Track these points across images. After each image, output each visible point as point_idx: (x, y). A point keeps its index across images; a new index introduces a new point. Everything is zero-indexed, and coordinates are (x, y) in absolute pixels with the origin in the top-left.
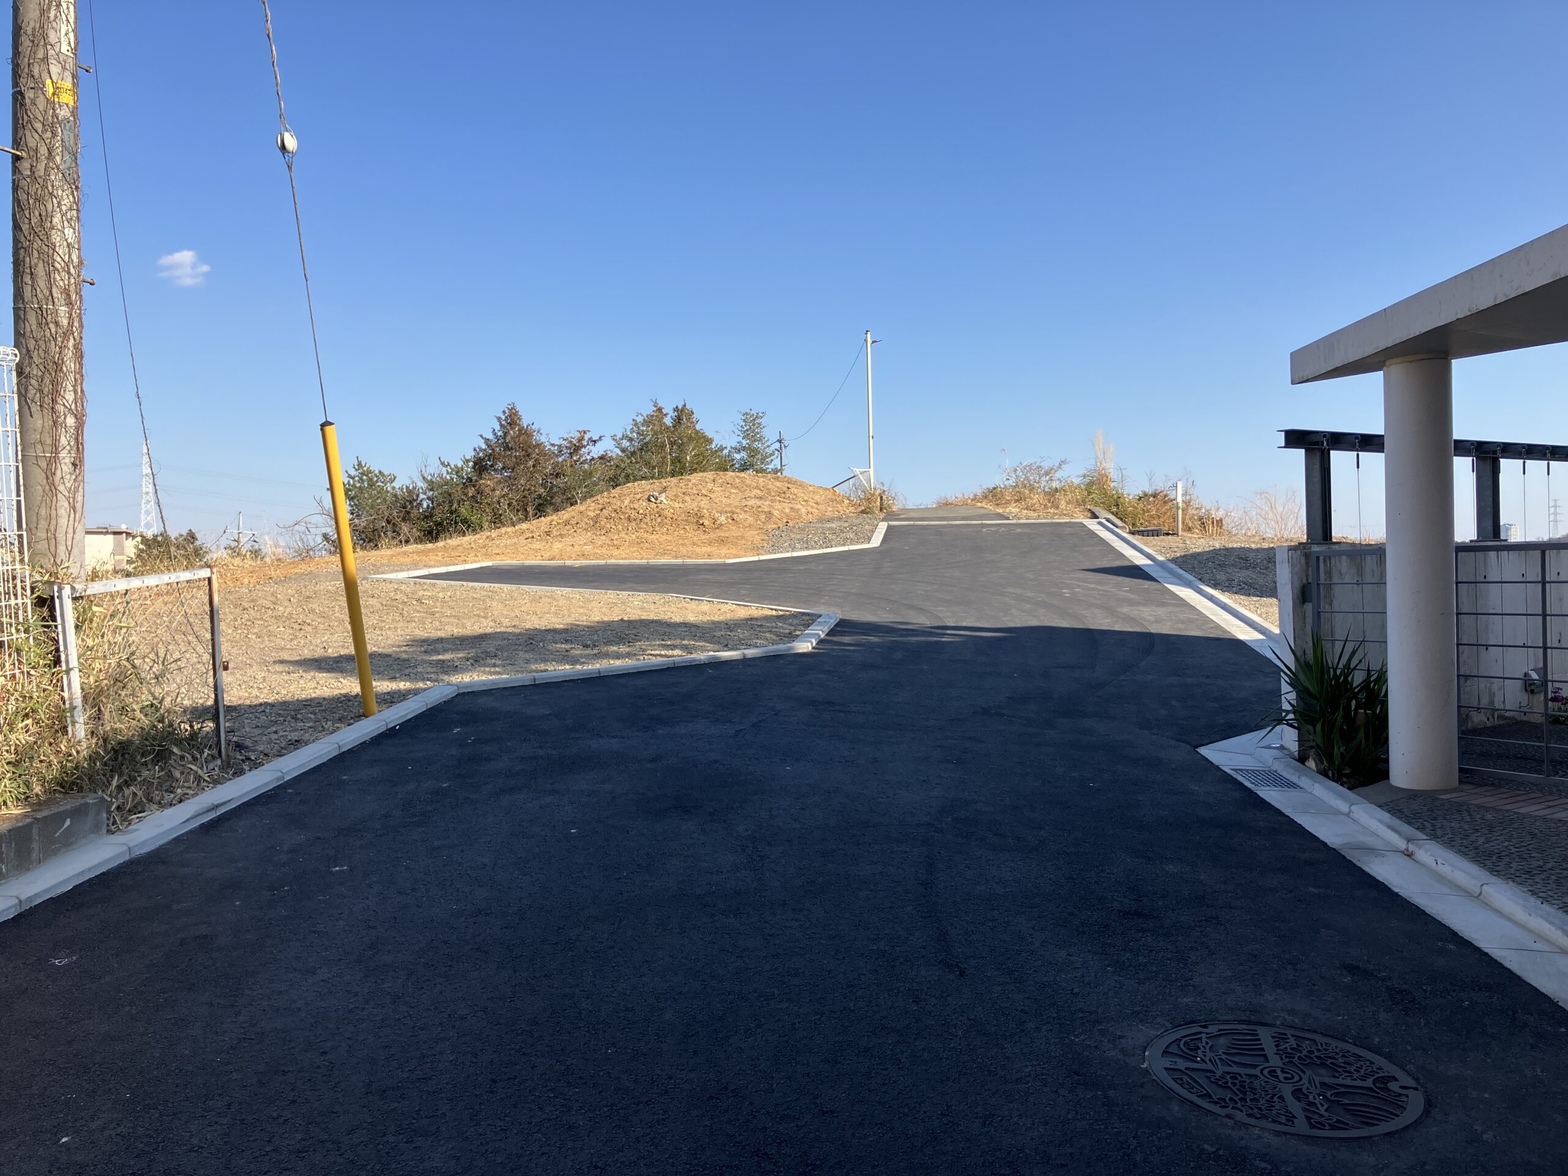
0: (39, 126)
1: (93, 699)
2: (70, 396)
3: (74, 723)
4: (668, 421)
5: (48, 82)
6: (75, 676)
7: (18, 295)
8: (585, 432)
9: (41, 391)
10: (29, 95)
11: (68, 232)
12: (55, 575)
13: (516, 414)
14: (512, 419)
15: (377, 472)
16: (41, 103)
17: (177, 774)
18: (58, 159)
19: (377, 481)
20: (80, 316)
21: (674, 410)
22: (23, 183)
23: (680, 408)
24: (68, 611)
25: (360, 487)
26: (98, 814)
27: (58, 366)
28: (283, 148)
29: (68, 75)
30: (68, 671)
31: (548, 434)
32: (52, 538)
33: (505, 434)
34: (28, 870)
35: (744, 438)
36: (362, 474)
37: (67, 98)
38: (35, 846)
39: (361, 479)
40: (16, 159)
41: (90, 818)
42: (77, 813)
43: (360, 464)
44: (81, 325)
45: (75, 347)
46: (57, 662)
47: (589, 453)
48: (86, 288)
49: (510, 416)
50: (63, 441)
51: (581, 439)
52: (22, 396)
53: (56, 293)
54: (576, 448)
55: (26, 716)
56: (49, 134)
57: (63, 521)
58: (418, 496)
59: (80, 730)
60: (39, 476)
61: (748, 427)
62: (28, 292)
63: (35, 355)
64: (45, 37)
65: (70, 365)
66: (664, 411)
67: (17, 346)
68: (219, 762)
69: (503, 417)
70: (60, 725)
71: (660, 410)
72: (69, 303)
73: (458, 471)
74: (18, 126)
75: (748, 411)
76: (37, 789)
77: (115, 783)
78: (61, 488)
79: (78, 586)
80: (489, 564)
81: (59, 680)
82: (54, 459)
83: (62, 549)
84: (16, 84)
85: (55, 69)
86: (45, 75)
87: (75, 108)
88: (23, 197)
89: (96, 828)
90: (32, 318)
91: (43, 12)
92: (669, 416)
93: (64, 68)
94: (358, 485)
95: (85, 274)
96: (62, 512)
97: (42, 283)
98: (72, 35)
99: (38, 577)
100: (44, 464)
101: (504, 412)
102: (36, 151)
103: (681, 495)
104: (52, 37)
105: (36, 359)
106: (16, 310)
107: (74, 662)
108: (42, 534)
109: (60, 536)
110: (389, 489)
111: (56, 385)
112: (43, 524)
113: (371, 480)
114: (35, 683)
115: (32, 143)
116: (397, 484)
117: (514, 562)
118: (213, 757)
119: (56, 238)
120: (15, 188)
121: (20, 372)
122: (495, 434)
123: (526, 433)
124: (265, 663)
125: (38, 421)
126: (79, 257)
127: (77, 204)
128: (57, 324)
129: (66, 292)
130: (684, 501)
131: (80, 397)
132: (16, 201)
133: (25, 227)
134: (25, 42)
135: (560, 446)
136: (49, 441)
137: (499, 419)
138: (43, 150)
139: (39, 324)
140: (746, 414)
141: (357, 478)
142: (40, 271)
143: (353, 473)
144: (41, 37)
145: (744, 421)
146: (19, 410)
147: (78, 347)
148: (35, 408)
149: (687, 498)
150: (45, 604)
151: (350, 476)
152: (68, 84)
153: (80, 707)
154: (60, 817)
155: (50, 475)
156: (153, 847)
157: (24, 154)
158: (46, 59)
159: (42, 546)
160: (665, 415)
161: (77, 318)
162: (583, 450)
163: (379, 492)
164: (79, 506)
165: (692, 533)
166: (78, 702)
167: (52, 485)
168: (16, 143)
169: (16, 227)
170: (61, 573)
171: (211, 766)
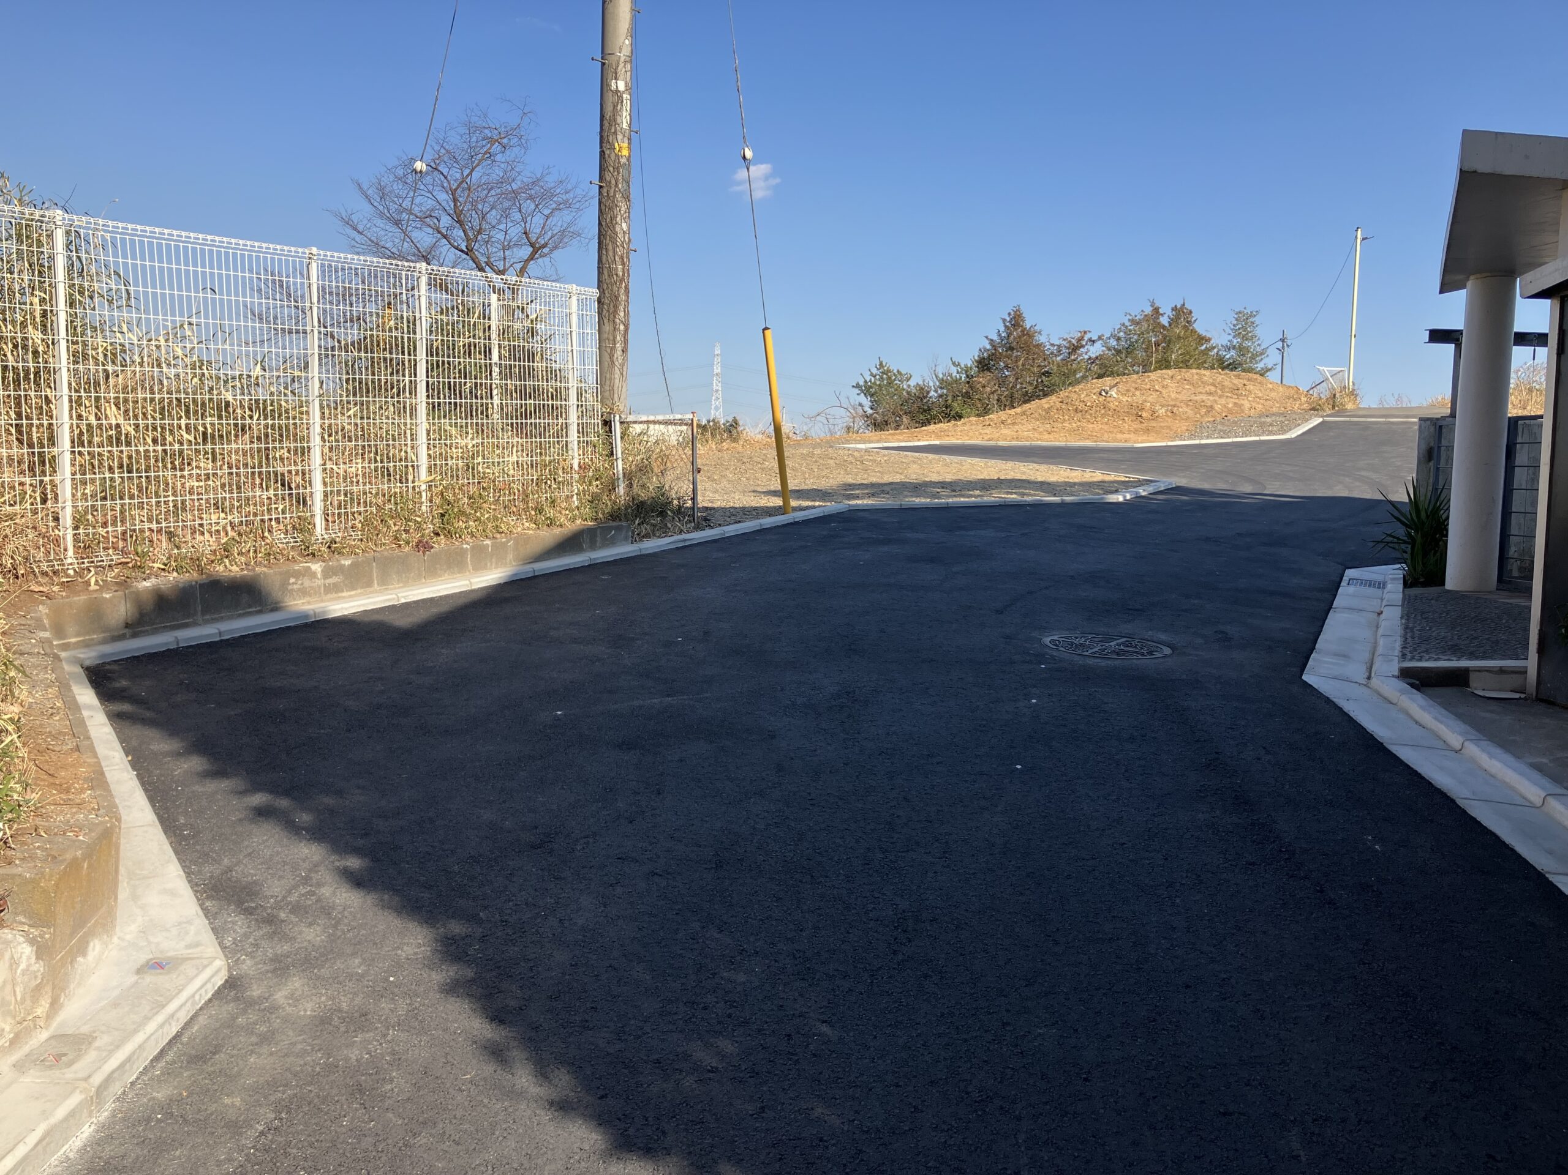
0: (611, 169)
1: (629, 476)
2: (622, 314)
3: (618, 486)
4: (1164, 321)
5: (616, 145)
6: (620, 462)
7: (600, 261)
8: (1085, 332)
9: (608, 311)
10: (607, 152)
11: (624, 225)
12: (612, 409)
13: (1020, 316)
14: (1016, 320)
15: (895, 371)
16: (613, 156)
17: (669, 525)
18: (620, 186)
19: (895, 380)
20: (628, 270)
21: (1173, 310)
22: (604, 200)
23: (1179, 307)
24: (617, 429)
25: (880, 385)
26: (627, 532)
27: (617, 297)
28: (744, 158)
29: (626, 141)
30: (616, 460)
31: (1048, 335)
32: (612, 390)
33: (1009, 336)
34: (595, 550)
35: (1234, 337)
36: (882, 373)
37: (625, 152)
38: (598, 539)
39: (882, 378)
40: (601, 187)
41: (624, 533)
42: (618, 529)
43: (881, 364)
44: (629, 275)
45: (625, 287)
46: (612, 454)
47: (1086, 353)
48: (632, 254)
49: (1015, 318)
50: (618, 338)
51: (1082, 338)
52: (600, 313)
53: (617, 259)
54: (1075, 348)
55: (597, 479)
56: (616, 173)
57: (617, 381)
58: (928, 392)
59: (621, 490)
60: (607, 357)
61: (1240, 326)
62: (604, 258)
63: (606, 292)
64: (615, 120)
65: (623, 297)
66: (1161, 311)
67: (598, 288)
68: (693, 524)
69: (1008, 319)
70: (612, 487)
71: (1156, 310)
72: (623, 264)
73: (967, 370)
74: (602, 169)
75: (1242, 310)
76: (600, 515)
77: (637, 522)
78: (616, 363)
79: (623, 416)
80: (937, 443)
81: (613, 464)
82: (613, 349)
83: (616, 396)
84: (601, 147)
85: (620, 137)
86: (615, 141)
87: (630, 156)
88: (603, 207)
89: (626, 539)
90: (605, 272)
91: (615, 107)
92: (1166, 316)
93: (624, 136)
94: (878, 383)
95: (631, 247)
96: (616, 376)
97: (611, 253)
98: (628, 117)
99: (604, 410)
100: (609, 351)
101: (1009, 314)
102: (610, 182)
103: (1133, 390)
104: (619, 121)
105: (607, 294)
106: (599, 268)
107: (619, 455)
108: (607, 388)
109: (615, 389)
110: (905, 387)
111: (616, 308)
112: (608, 382)
113: (889, 378)
114: (602, 464)
115: (608, 179)
116: (912, 383)
117: (959, 442)
118: (690, 522)
119: (618, 229)
120: (600, 202)
121: (599, 302)
122: (1000, 335)
123: (1028, 334)
124: (744, 492)
125: (607, 328)
126: (629, 238)
127: (628, 211)
128: (617, 275)
129: (622, 258)
130: (1134, 395)
131: (627, 314)
132: (600, 210)
133: (604, 224)
134: (606, 123)
135: (1059, 346)
136: (611, 338)
137: (1004, 320)
138: (613, 182)
139: (609, 276)
140: (1240, 313)
141: (878, 377)
142: (610, 247)
143: (875, 371)
144: (613, 121)
145: (1237, 320)
146: (599, 322)
147: (627, 287)
148: (606, 321)
149: (1138, 393)
150: (607, 423)
151: (872, 375)
152: (626, 145)
153: (622, 479)
154: (610, 528)
155: (611, 356)
156: (651, 552)
157: (604, 185)
158: (615, 133)
159: (607, 394)
160: (1162, 315)
161: (627, 271)
162: (1082, 350)
163: (896, 390)
164: (624, 373)
165: (1129, 423)
166: (621, 476)
167: (612, 361)
168: (601, 179)
169: (600, 224)
170: (615, 408)
171: (688, 526)
